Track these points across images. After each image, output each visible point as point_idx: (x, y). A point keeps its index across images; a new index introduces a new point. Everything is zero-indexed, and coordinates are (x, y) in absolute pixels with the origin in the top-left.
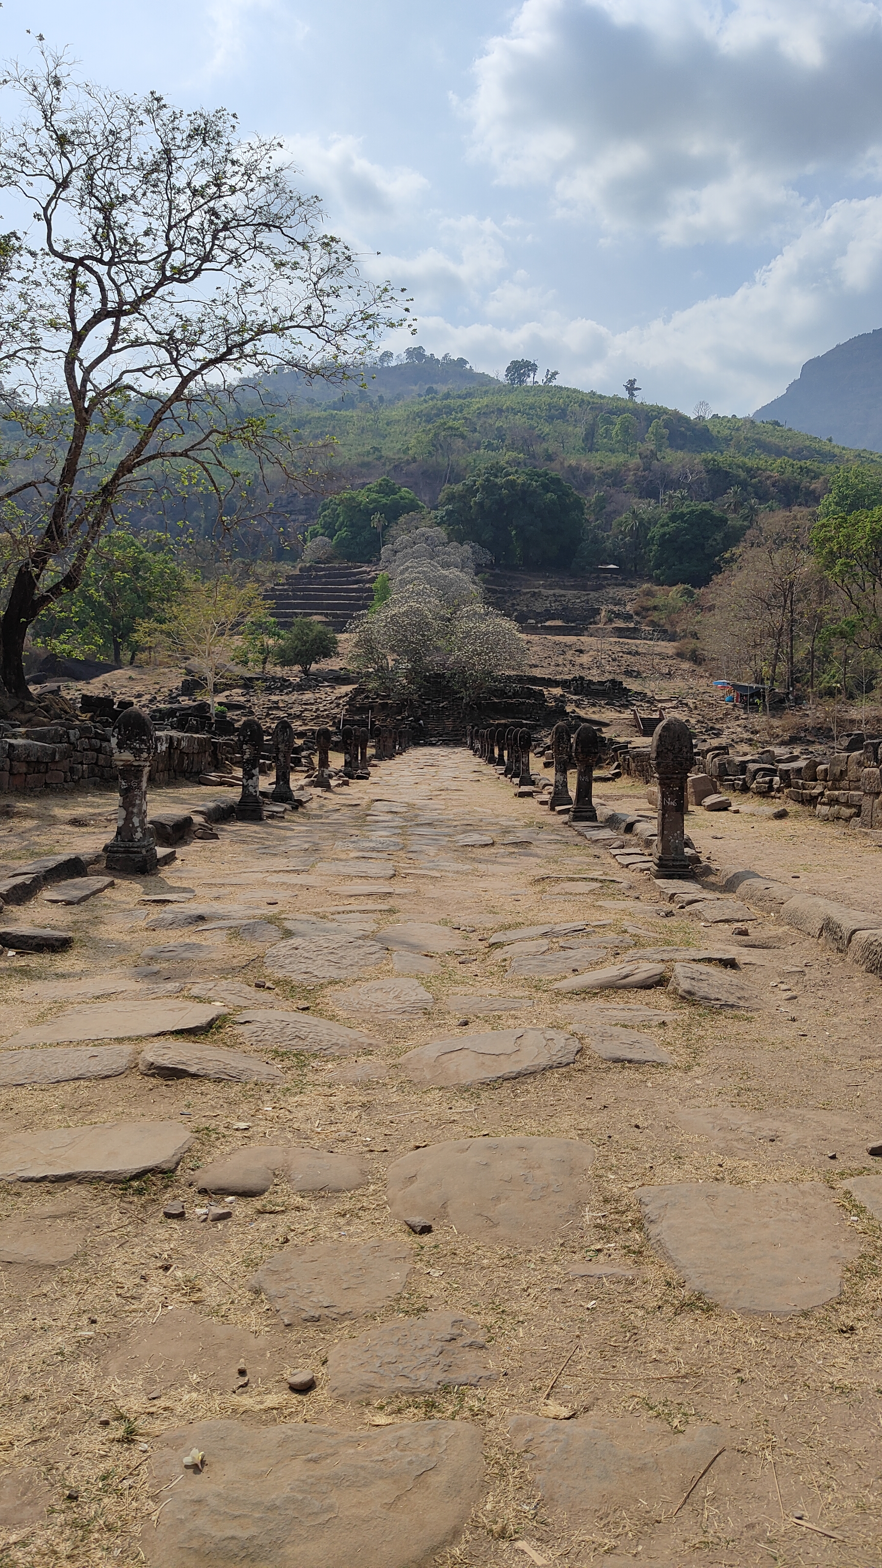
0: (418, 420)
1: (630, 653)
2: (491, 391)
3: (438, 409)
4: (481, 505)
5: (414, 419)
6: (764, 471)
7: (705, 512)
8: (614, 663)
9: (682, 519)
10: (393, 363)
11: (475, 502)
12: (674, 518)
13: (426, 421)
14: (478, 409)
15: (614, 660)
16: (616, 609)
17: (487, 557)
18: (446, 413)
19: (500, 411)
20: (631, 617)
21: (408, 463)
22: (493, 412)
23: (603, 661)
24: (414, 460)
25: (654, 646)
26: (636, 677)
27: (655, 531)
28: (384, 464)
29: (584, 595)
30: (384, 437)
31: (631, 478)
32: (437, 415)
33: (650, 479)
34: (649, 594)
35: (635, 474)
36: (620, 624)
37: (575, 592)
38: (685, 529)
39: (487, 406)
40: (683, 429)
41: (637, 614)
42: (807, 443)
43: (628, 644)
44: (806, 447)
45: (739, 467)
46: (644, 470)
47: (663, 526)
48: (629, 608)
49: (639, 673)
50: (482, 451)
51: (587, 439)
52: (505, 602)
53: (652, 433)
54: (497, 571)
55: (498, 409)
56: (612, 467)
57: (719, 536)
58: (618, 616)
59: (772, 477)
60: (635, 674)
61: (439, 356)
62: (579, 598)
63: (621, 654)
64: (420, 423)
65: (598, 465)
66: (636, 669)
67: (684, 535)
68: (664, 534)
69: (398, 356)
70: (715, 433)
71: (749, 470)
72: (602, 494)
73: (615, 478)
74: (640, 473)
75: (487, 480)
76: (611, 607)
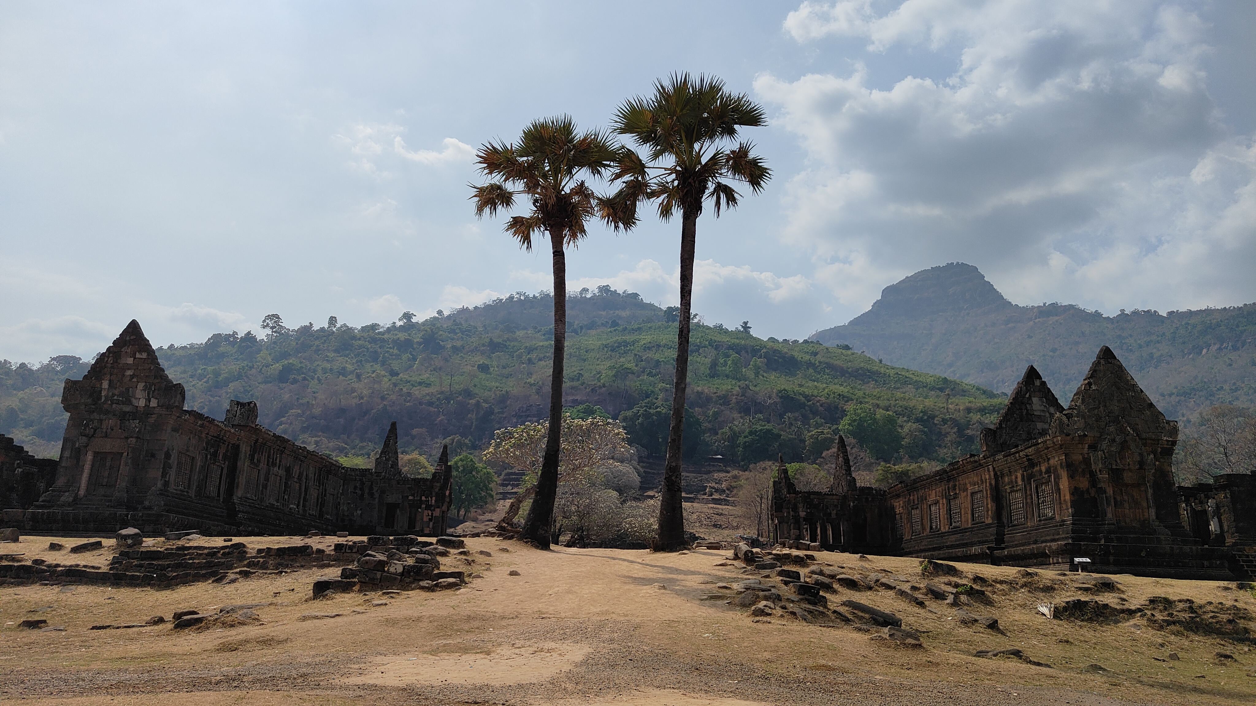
0: (606, 349)
1: (717, 514)
2: (654, 327)
3: (619, 343)
4: (641, 424)
5: (603, 349)
6: (816, 397)
7: (769, 431)
8: (708, 520)
9: (755, 434)
10: (589, 296)
11: (638, 422)
12: (751, 433)
13: (611, 350)
14: (644, 344)
15: (708, 518)
16: (716, 486)
17: (645, 453)
18: (623, 346)
19: (659, 346)
20: (724, 491)
21: (600, 387)
22: (654, 347)
23: (702, 518)
24: (604, 386)
25: (732, 510)
26: (719, 528)
27: (741, 440)
28: (586, 388)
29: (700, 477)
30: (585, 360)
31: (734, 400)
32: (618, 347)
33: (745, 401)
34: (735, 477)
35: (736, 398)
36: (716, 496)
37: (695, 475)
38: (757, 440)
39: (650, 342)
40: (776, 358)
41: (728, 489)
42: (862, 365)
43: (718, 508)
44: (861, 368)
45: (800, 394)
46: (742, 396)
47: (745, 437)
48: (724, 486)
49: (721, 525)
50: (646, 376)
51: (712, 368)
52: (655, 479)
53: (753, 365)
54: (651, 461)
55: (657, 345)
56: (723, 393)
57: (776, 445)
58: (717, 490)
59: (820, 400)
60: (718, 526)
61: (620, 291)
62: (697, 478)
63: (712, 515)
64: (607, 352)
65: (715, 391)
66: (719, 523)
67: (757, 443)
68: (746, 442)
69: (592, 292)
70: (799, 359)
71: (806, 396)
72: (716, 410)
73: (724, 400)
74: (739, 398)
75: (646, 411)
76: (713, 485)
